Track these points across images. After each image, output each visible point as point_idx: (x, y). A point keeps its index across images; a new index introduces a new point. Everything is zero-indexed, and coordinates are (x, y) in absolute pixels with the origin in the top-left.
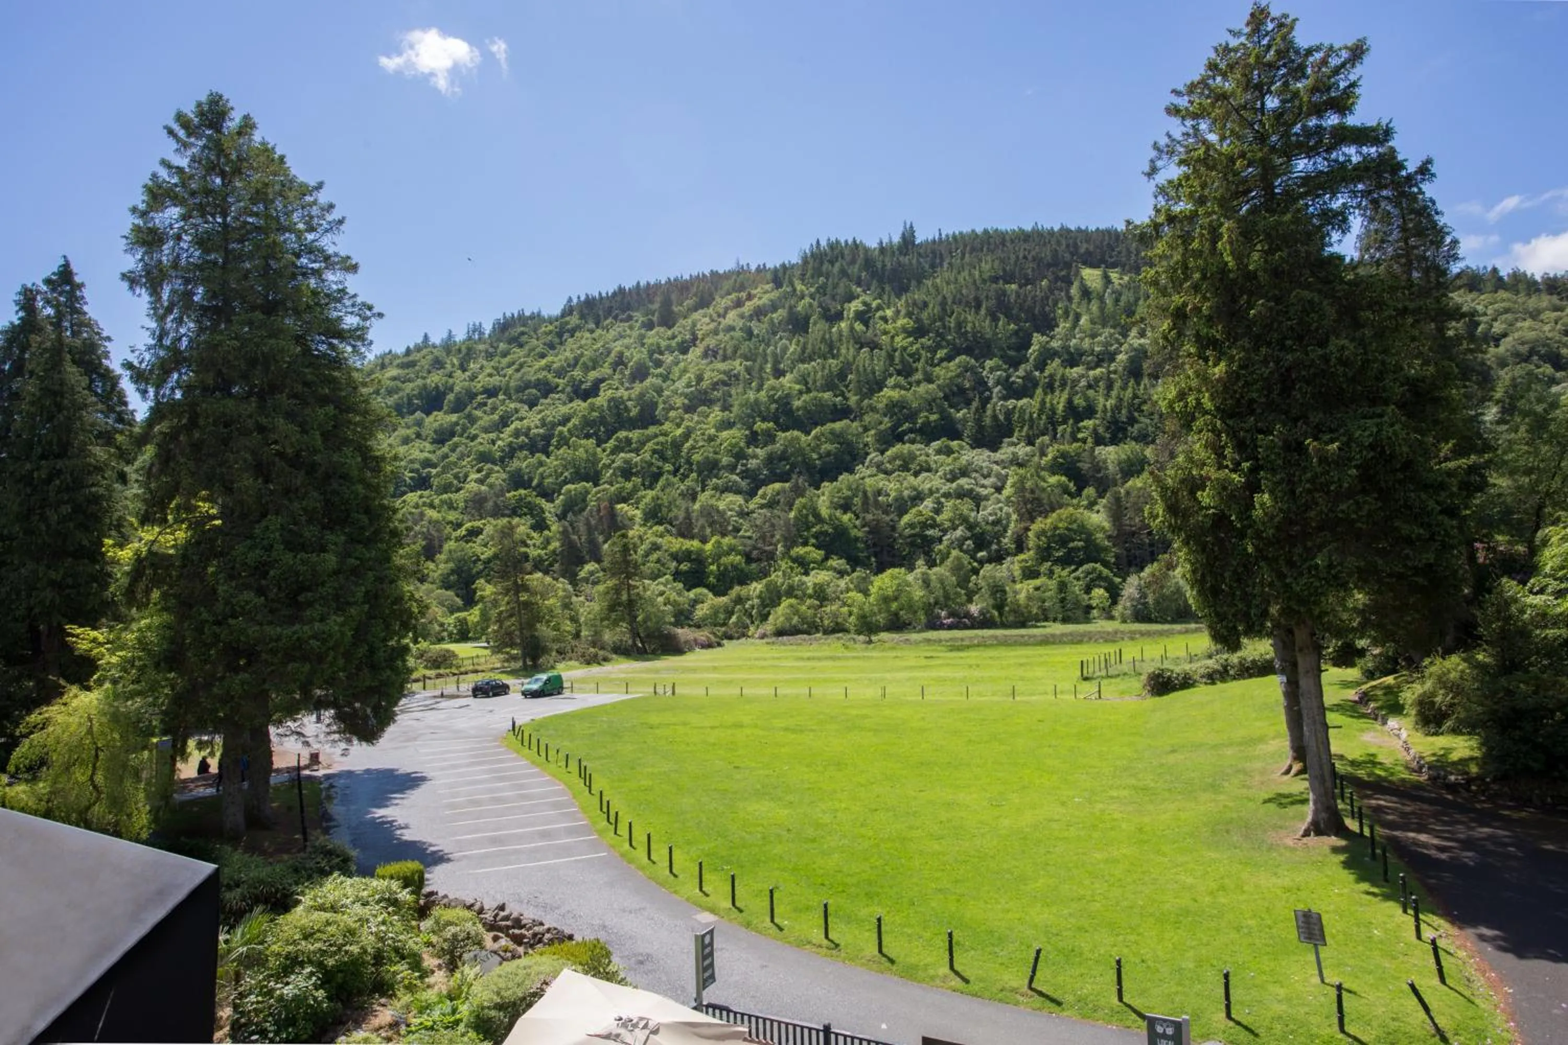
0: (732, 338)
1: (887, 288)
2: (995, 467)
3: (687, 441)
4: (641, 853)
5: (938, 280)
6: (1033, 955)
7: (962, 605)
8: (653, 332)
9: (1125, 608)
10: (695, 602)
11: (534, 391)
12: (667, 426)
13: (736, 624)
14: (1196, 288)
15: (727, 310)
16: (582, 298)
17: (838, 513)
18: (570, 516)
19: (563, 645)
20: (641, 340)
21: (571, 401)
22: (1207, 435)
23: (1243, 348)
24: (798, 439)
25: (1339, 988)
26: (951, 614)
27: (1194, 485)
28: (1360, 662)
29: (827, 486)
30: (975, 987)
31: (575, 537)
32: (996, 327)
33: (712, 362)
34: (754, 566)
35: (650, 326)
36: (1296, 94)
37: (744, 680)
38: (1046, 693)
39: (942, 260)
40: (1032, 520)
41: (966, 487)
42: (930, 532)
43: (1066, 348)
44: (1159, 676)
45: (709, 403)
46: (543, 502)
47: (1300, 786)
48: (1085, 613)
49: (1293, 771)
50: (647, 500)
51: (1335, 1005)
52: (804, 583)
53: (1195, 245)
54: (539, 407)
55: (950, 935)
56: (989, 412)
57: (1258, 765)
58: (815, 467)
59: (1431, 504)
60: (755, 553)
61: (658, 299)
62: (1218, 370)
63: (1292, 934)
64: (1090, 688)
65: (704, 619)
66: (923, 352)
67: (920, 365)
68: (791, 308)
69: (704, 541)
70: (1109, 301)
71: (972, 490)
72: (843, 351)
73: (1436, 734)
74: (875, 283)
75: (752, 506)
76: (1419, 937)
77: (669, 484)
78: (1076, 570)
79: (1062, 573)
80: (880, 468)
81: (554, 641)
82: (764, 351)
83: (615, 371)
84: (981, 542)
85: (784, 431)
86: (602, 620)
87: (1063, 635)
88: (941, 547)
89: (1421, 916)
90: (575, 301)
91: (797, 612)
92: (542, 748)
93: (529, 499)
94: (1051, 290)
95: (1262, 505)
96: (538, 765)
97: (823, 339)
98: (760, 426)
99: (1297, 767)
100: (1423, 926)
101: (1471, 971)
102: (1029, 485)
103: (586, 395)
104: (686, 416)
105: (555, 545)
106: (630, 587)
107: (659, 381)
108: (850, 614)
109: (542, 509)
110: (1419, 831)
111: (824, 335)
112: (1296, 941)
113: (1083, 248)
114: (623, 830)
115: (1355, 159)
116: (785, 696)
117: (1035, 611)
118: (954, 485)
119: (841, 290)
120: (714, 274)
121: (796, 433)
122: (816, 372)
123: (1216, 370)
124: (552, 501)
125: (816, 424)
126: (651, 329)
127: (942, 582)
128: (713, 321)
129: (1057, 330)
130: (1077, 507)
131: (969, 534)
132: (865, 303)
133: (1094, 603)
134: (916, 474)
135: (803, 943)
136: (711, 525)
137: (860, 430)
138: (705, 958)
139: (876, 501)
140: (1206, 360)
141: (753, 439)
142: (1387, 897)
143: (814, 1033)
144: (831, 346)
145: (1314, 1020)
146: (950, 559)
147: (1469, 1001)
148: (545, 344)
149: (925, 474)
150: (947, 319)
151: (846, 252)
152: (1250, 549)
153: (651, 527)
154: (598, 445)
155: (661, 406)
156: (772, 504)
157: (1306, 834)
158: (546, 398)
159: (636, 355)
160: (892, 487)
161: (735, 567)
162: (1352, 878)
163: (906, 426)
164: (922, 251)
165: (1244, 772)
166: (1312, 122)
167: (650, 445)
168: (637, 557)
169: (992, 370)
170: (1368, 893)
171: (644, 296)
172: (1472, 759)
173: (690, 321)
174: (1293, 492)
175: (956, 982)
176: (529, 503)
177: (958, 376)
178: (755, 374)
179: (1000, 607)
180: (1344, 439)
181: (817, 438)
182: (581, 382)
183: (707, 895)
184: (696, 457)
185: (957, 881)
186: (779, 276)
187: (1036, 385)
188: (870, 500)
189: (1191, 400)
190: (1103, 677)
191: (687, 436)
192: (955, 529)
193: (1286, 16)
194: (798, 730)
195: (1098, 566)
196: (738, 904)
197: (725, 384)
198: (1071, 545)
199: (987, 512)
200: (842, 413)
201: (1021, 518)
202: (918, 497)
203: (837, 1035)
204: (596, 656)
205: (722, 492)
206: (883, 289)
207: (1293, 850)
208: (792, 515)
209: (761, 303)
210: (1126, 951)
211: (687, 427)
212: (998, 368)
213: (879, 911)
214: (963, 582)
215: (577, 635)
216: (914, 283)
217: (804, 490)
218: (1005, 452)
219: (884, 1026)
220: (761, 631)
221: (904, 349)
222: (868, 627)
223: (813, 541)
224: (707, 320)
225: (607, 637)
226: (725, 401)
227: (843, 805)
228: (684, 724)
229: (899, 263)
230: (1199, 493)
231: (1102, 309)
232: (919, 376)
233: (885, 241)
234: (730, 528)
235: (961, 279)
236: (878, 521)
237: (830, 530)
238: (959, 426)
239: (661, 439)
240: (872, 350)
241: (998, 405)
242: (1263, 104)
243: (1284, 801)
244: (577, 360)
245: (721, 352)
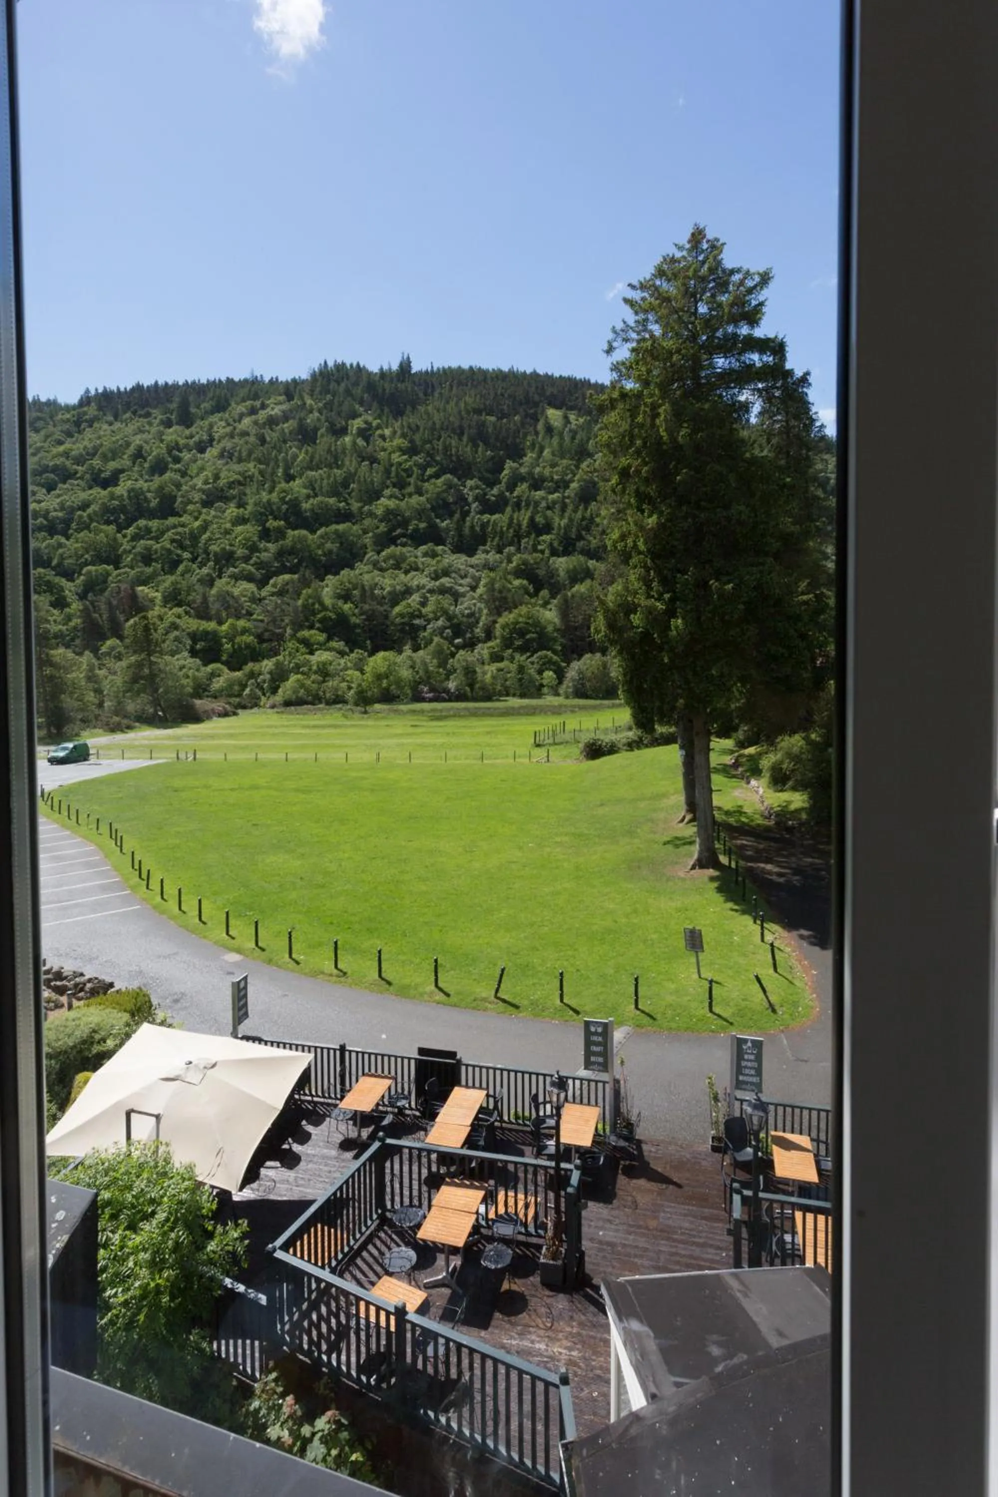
0: (247, 443)
1: (386, 410)
2: (471, 570)
3: (205, 533)
4: (173, 905)
5: (430, 408)
6: (499, 972)
7: (442, 682)
8: (171, 430)
9: (568, 687)
10: (213, 675)
11: (52, 476)
12: (185, 519)
13: (249, 695)
14: (638, 453)
15: (242, 416)
16: (100, 391)
17: (340, 603)
18: (90, 596)
19: (86, 714)
20: (160, 437)
21: (90, 488)
22: (640, 571)
23: (670, 506)
24: (305, 537)
25: (711, 982)
26: (432, 690)
27: (629, 609)
28: (734, 735)
29: (330, 580)
30: (454, 999)
31: (97, 615)
32: (476, 452)
33: (227, 463)
34: (264, 645)
35: (168, 424)
36: (720, 305)
37: (259, 746)
38: (507, 757)
39: (433, 391)
40: (499, 614)
41: (448, 585)
42: (417, 622)
43: (531, 474)
44: (593, 744)
45: (226, 499)
46: (63, 582)
47: (690, 831)
48: (537, 691)
49: (686, 820)
50: (167, 584)
51: (707, 995)
52: (309, 661)
53: (640, 419)
54: (57, 492)
55: (436, 961)
56: (468, 524)
57: (662, 815)
58: (320, 561)
59: (792, 632)
60: (267, 635)
61: (177, 399)
62: (652, 521)
63: (682, 943)
64: (541, 753)
65: (221, 691)
66: (415, 469)
67: (412, 480)
68: (301, 420)
69: (220, 623)
70: (567, 439)
71: (451, 588)
72: (347, 463)
73: (781, 791)
74: (375, 405)
75: (264, 593)
76: (763, 940)
77: (188, 571)
78: (532, 656)
79: (520, 658)
80: (375, 565)
81: (77, 710)
82: (276, 457)
83: (134, 463)
84: (458, 630)
85: (293, 530)
86: (125, 692)
87: (521, 707)
88: (426, 634)
89: (765, 925)
90: (93, 392)
91: (302, 686)
92: (73, 812)
93: (48, 578)
94: (523, 424)
95: (677, 627)
96: (68, 828)
97: (329, 451)
98: (272, 524)
99: (689, 817)
100: (766, 932)
101: (793, 962)
102: (497, 586)
103: (106, 484)
104: (204, 510)
105: (76, 621)
106: (152, 663)
107: (178, 477)
108: (350, 688)
109: (62, 587)
110: (767, 862)
111: (330, 446)
112: (684, 950)
113: (549, 391)
114: (155, 885)
115: (758, 364)
116: (294, 760)
117: (499, 688)
118: (437, 583)
119: (345, 407)
120: (230, 381)
121: (304, 532)
122: (322, 479)
123: (650, 520)
124: (73, 580)
125: (321, 525)
126: (170, 427)
127: (425, 664)
128: (229, 425)
129: (525, 459)
130: (534, 605)
131: (448, 624)
132: (366, 422)
133: (545, 682)
134: (406, 572)
135: (316, 973)
136: (227, 608)
137: (360, 532)
138: (240, 1000)
139: (372, 594)
140: (642, 511)
141: (265, 534)
142: (744, 912)
143: (332, 1052)
144: (336, 458)
145: (694, 1005)
146: (434, 644)
147: (791, 983)
148: (62, 431)
149: (413, 573)
150: (435, 442)
151: (351, 374)
152: (666, 660)
153: (171, 609)
154: (119, 531)
155: (179, 500)
156: (281, 593)
157: (693, 868)
158: (64, 483)
159: (157, 450)
160: (388, 582)
161: (248, 646)
162: (722, 899)
163: (399, 531)
164: (417, 380)
165: (652, 821)
166: (730, 329)
167: (169, 534)
168: (156, 636)
169: (471, 489)
170: (732, 910)
171: (162, 395)
172: (803, 809)
173: (207, 423)
174: (699, 618)
175: (440, 997)
176: (49, 582)
177: (443, 491)
178: (267, 476)
179: (471, 685)
180: (737, 581)
181: (322, 537)
182: (100, 471)
183: (233, 938)
184: (214, 548)
185: (439, 916)
186: (291, 389)
187: (506, 502)
188: (367, 594)
189: (630, 542)
190: (550, 745)
191: (204, 528)
192: (437, 619)
193: (717, 240)
194: (306, 791)
195: (549, 653)
196: (260, 944)
197: (240, 483)
198: (528, 637)
199: (464, 607)
200: (345, 516)
201: (490, 614)
202: (408, 592)
203: (350, 1052)
204: (119, 724)
205: (236, 580)
206: (382, 411)
207: (683, 880)
208: (300, 602)
209: (273, 413)
210: (565, 963)
211: (205, 521)
212: (477, 487)
213: (379, 944)
214: (443, 664)
215: (101, 705)
216: (409, 408)
217: (311, 581)
218: (479, 558)
219: (384, 1036)
220: (270, 702)
221: (400, 464)
222: (364, 701)
223: (317, 625)
224: (223, 423)
225: (131, 707)
226: (240, 499)
227: (346, 855)
228: (206, 787)
229: (396, 388)
230: (632, 616)
231: (561, 445)
232: (411, 489)
233: (386, 367)
234: (244, 612)
235: (449, 407)
236: (373, 611)
237: (334, 617)
238: (443, 535)
239: (180, 529)
240: (372, 463)
241: (475, 518)
242: (696, 309)
243: (678, 842)
244: (96, 450)
245: (236, 454)
